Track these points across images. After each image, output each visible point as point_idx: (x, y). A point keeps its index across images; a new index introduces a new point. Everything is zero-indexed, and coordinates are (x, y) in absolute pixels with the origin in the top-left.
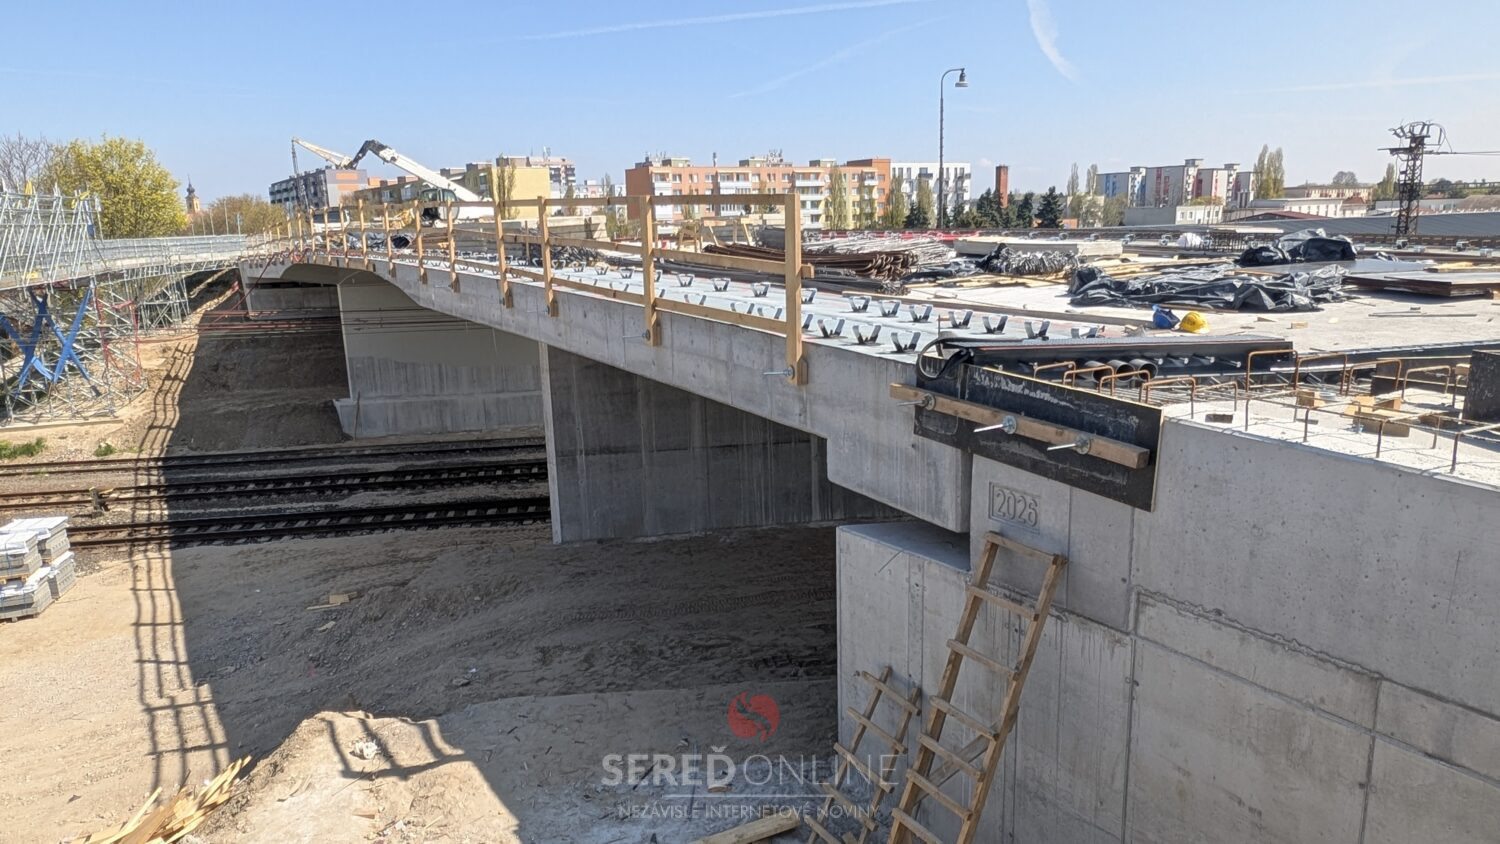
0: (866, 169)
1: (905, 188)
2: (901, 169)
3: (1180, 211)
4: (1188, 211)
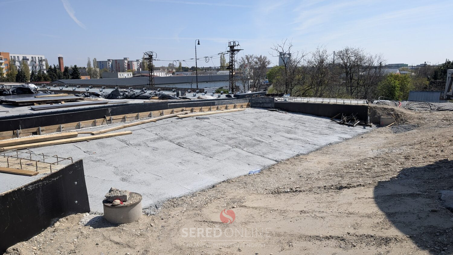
1: (18, 64)
2: (14, 57)
3: (119, 74)
4: (122, 73)
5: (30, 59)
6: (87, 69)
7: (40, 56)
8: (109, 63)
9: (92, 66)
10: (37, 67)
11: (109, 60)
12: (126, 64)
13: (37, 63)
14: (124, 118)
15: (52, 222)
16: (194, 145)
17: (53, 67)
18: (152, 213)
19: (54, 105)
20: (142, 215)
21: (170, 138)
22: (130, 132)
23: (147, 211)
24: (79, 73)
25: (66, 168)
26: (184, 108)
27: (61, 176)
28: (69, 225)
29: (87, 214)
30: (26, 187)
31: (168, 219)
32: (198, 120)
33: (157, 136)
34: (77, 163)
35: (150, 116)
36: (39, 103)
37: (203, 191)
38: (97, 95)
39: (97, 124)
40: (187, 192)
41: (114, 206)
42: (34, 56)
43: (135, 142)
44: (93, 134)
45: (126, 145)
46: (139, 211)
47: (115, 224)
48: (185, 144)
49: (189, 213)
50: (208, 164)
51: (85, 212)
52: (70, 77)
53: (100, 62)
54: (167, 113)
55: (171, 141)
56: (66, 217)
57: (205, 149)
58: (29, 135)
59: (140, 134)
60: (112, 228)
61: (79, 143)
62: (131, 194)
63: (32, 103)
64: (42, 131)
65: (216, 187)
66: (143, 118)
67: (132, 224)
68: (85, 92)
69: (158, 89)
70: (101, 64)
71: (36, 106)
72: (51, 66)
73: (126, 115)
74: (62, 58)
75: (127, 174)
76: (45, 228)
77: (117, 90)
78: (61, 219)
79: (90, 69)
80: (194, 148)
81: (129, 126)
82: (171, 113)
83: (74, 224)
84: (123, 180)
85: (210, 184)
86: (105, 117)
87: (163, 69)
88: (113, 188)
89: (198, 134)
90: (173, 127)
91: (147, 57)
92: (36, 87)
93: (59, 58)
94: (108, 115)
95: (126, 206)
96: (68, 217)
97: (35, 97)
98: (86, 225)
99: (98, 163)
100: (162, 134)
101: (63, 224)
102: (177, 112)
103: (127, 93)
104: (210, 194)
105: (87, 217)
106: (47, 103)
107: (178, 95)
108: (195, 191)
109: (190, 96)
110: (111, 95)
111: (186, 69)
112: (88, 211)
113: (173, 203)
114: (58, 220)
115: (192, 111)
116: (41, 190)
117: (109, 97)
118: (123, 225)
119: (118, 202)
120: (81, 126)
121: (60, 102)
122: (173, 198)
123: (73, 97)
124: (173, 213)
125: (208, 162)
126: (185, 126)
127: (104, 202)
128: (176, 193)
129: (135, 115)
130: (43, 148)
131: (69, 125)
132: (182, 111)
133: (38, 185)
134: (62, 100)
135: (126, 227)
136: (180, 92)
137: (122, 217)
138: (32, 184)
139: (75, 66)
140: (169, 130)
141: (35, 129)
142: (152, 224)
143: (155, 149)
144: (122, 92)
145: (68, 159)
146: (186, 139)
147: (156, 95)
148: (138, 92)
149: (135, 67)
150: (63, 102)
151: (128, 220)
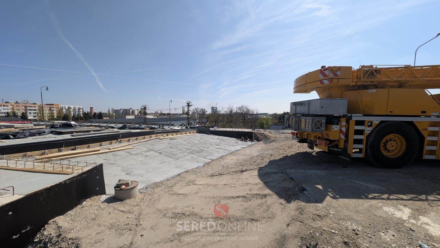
0: (52, 106)
1: (64, 110)
2: (63, 107)
3: (127, 116)
4: (128, 116)
5: (73, 108)
6: (108, 114)
7: (79, 107)
8: (121, 111)
9: (111, 112)
10: (77, 113)
11: (121, 109)
12: (131, 112)
13: (77, 110)
14: (129, 140)
15: (81, 202)
16: (169, 153)
17: (87, 112)
18: (144, 192)
19: (86, 133)
20: (138, 194)
21: (155, 150)
22: (132, 147)
23: (141, 191)
24: (103, 116)
25: (92, 169)
26: (163, 134)
27: (88, 174)
28: (92, 203)
29: (104, 195)
30: (65, 181)
31: (153, 194)
32: (171, 140)
33: (148, 149)
34: (99, 166)
35: (144, 138)
36: (77, 132)
37: (173, 177)
38: (114, 128)
39: (112, 143)
40: (164, 178)
41: (121, 189)
42: (75, 106)
43: (135, 152)
44: (110, 149)
45: (129, 155)
46: (136, 191)
47: (121, 200)
48: (163, 153)
49: (165, 190)
50: (176, 163)
51: (103, 194)
52: (97, 118)
53: (116, 110)
54: (154, 136)
55: (155, 151)
56: (90, 198)
57: (174, 155)
58: (69, 151)
59: (139, 148)
60: (119, 202)
61: (101, 154)
62: (132, 182)
63: (72, 132)
64: (78, 148)
65: (181, 175)
66: (140, 139)
67: (132, 199)
68: (106, 126)
69: (149, 124)
70: (116, 111)
71: (75, 134)
72: (85, 112)
73: (130, 138)
74: (93, 108)
75: (130, 171)
76: (76, 206)
77: (125, 125)
78: (87, 200)
79: (109, 114)
80: (168, 155)
81: (132, 144)
82: (156, 137)
83: (95, 202)
84: (127, 174)
85: (177, 173)
86: (117, 140)
87: (152, 114)
88: (121, 179)
89: (170, 147)
90: (157, 144)
91: (143, 108)
92: (75, 123)
93: (91, 108)
94: (120, 138)
95: (129, 189)
96: (92, 198)
97: (74, 129)
98: (103, 202)
99: (112, 165)
100: (151, 148)
101: (88, 203)
102: (159, 136)
103: (131, 127)
104: (177, 179)
105: (104, 197)
106: (82, 132)
107: (160, 127)
108: (169, 178)
109: (166, 128)
110: (122, 128)
111: (164, 114)
112: (105, 194)
113: (157, 185)
114: (85, 201)
115: (167, 135)
116: (74, 183)
117: (120, 128)
118: (126, 200)
119: (124, 187)
120: (102, 145)
121: (90, 132)
122: (157, 183)
123: (98, 129)
124: (156, 191)
125: (176, 162)
126: (163, 143)
127: (115, 187)
128: (158, 179)
129: (136, 138)
130: (77, 158)
131: (95, 144)
132: (162, 135)
133: (73, 180)
134: (92, 131)
135: (128, 201)
136: (161, 126)
137: (126, 196)
138: (69, 179)
139: (101, 112)
140: (155, 146)
141: (73, 147)
142: (144, 198)
143: (146, 156)
144: (128, 126)
145: (93, 163)
146: (164, 150)
147: (148, 127)
148: (137, 126)
149: (136, 113)
150: (92, 132)
151: (129, 197)
